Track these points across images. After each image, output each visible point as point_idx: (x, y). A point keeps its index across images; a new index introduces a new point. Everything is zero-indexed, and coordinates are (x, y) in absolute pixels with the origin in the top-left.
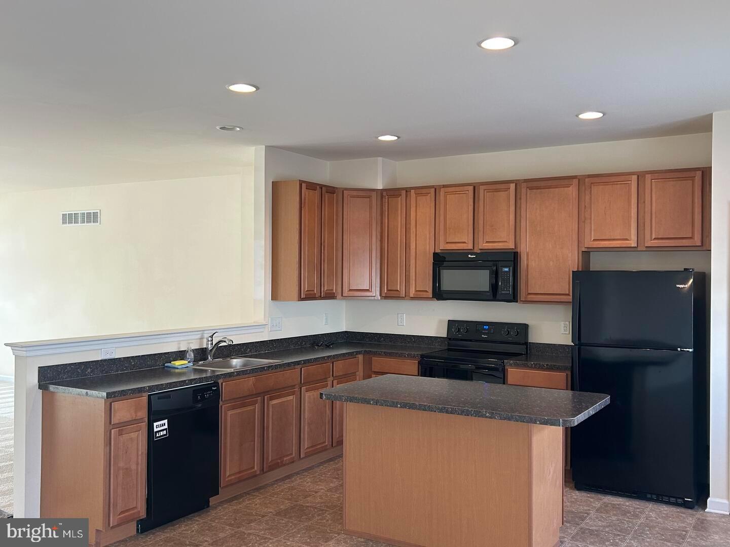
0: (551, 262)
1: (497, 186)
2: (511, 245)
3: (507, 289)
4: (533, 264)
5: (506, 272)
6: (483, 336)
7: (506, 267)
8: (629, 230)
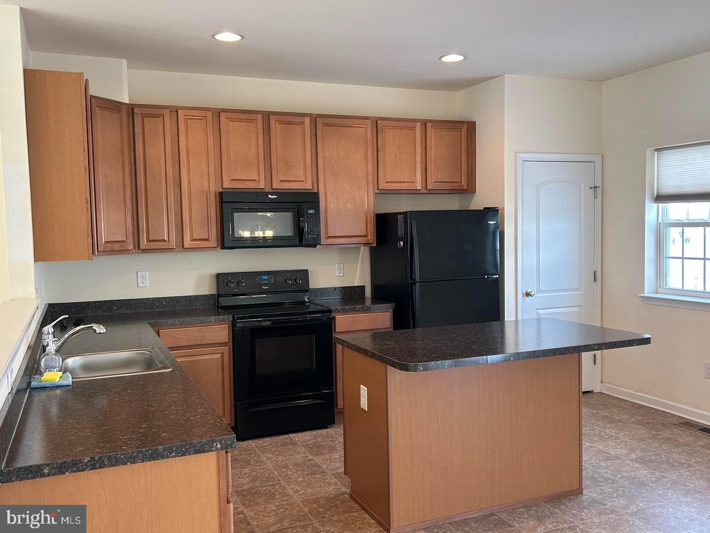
0: (349, 204)
1: (290, 118)
2: (308, 186)
3: (313, 232)
4: (332, 206)
5: (312, 214)
6: (263, 287)
7: (311, 209)
8: (415, 174)
